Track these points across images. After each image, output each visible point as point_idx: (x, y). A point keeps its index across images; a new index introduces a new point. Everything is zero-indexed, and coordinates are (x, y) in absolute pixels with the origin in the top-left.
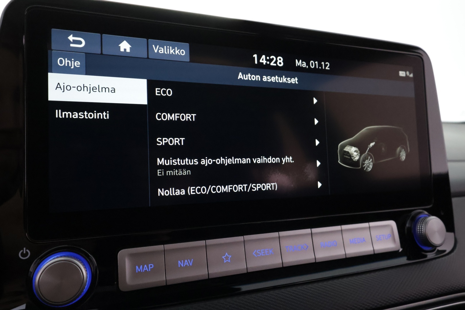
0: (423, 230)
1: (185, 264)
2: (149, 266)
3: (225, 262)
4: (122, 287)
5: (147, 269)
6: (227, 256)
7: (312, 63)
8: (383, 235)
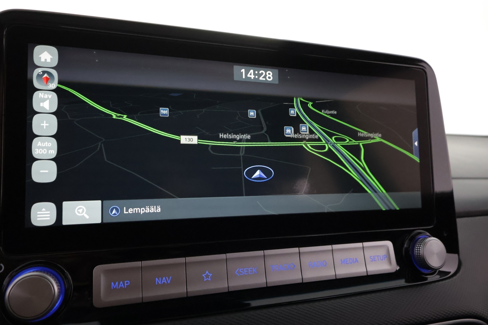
0: (421, 252)
1: (163, 281)
2: (125, 283)
3: (205, 280)
4: (97, 303)
5: (123, 286)
6: (207, 274)
8: (378, 256)
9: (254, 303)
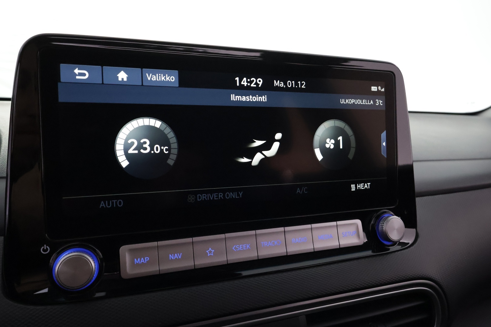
0: (384, 228)
1: (175, 257)
2: (146, 259)
3: (209, 255)
4: (123, 276)
5: (143, 261)
6: (210, 251)
7: (289, 83)
8: (349, 232)
9: (245, 273)
